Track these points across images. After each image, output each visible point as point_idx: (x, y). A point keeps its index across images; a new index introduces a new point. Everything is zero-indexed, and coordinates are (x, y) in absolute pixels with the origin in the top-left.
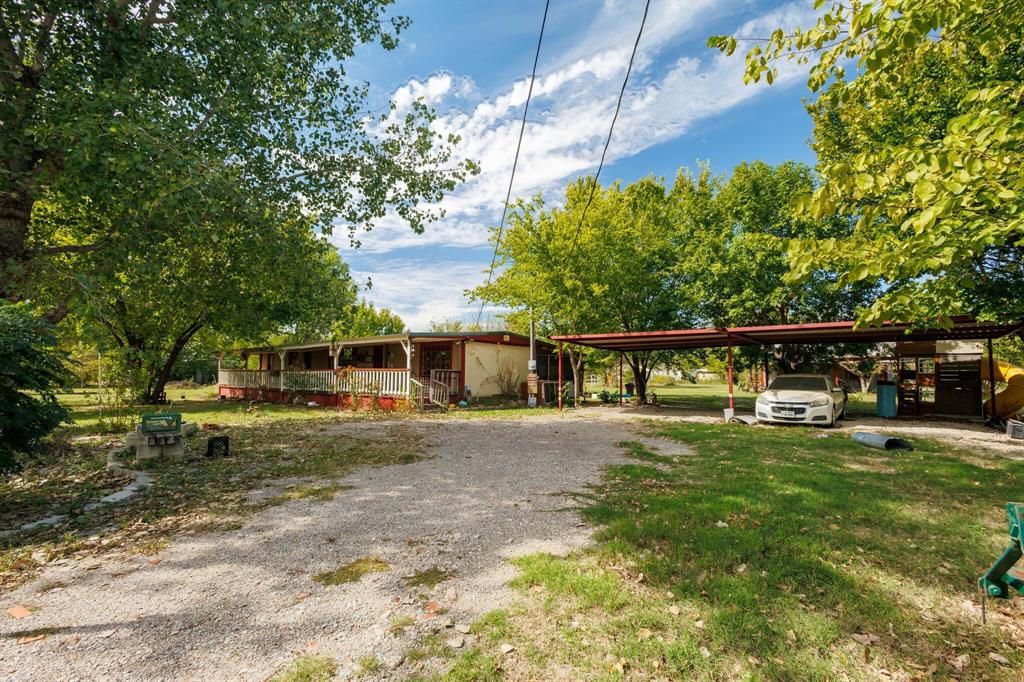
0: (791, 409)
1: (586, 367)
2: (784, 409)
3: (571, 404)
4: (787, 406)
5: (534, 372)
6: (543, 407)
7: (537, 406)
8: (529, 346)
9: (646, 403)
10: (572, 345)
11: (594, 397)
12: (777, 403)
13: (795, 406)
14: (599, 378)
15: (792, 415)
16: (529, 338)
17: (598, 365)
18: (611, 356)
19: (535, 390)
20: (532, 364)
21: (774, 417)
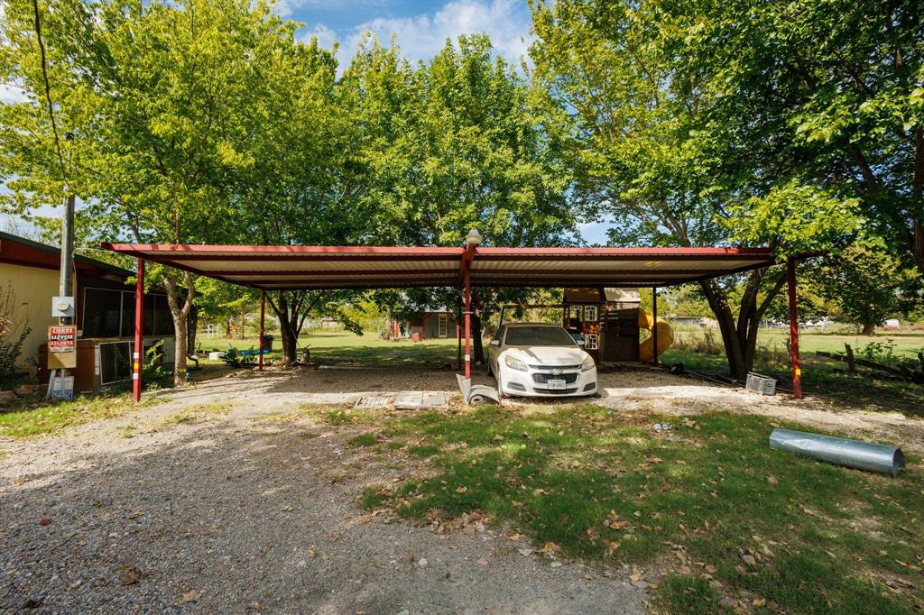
0: (561, 376)
1: (201, 314)
2: (551, 376)
3: (166, 382)
4: (556, 372)
5: (68, 321)
6: (90, 397)
7: (75, 395)
8: (58, 268)
9: (297, 365)
10: (173, 272)
11: (214, 358)
12: (540, 367)
13: (565, 372)
14: (218, 327)
15: (561, 384)
16: (60, 250)
17: (221, 311)
18: (246, 297)
19: (70, 361)
20: (62, 303)
21: (535, 389)
